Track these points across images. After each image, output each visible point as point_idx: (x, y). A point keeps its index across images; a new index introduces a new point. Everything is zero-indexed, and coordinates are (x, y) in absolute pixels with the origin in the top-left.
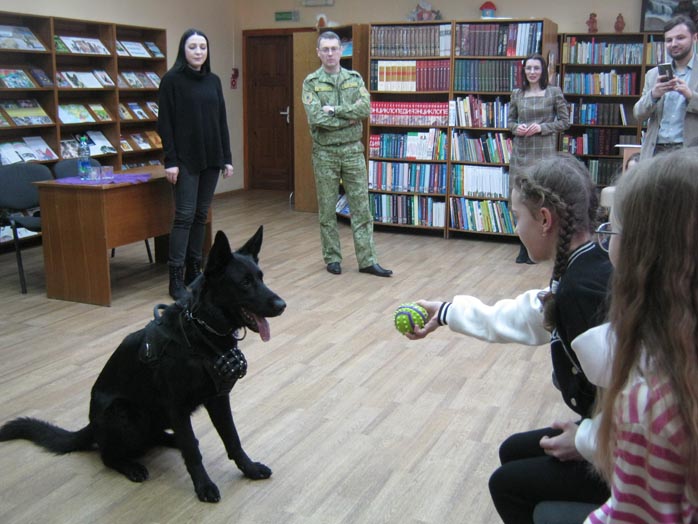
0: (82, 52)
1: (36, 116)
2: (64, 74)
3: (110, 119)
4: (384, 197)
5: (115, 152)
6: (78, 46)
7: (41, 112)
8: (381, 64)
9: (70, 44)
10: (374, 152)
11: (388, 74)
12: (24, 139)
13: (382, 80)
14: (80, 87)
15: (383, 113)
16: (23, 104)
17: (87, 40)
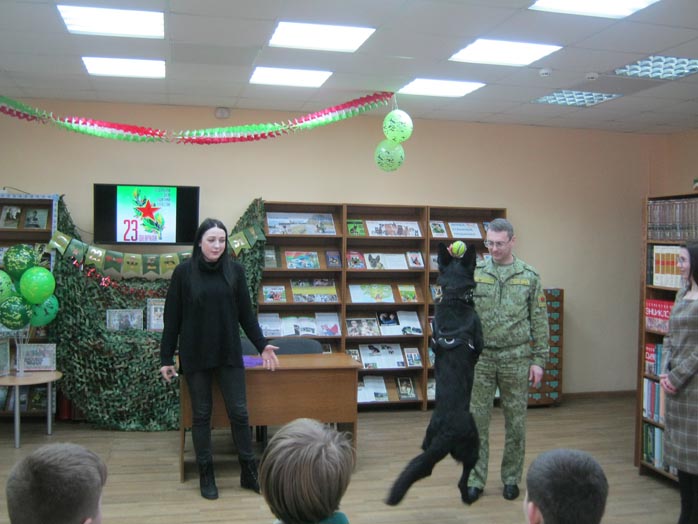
0: (384, 235)
1: (323, 294)
2: (366, 256)
3: (416, 301)
4: (657, 430)
5: (421, 334)
6: (383, 229)
7: (332, 291)
8: (657, 250)
9: (373, 228)
10: (650, 367)
11: (663, 263)
12: (316, 314)
13: (657, 272)
14: (377, 268)
15: (657, 316)
16: (318, 282)
17: (398, 223)
